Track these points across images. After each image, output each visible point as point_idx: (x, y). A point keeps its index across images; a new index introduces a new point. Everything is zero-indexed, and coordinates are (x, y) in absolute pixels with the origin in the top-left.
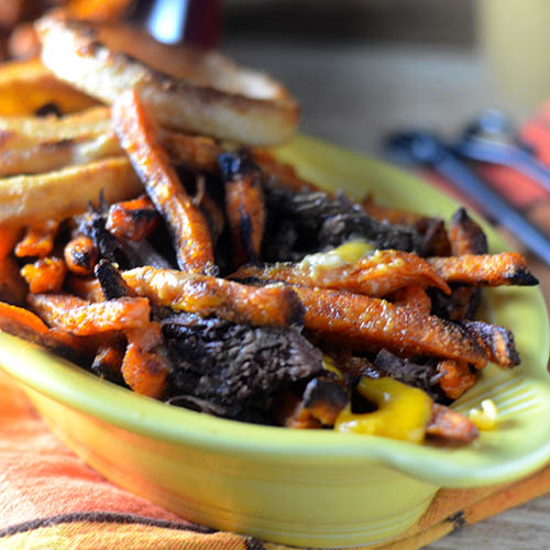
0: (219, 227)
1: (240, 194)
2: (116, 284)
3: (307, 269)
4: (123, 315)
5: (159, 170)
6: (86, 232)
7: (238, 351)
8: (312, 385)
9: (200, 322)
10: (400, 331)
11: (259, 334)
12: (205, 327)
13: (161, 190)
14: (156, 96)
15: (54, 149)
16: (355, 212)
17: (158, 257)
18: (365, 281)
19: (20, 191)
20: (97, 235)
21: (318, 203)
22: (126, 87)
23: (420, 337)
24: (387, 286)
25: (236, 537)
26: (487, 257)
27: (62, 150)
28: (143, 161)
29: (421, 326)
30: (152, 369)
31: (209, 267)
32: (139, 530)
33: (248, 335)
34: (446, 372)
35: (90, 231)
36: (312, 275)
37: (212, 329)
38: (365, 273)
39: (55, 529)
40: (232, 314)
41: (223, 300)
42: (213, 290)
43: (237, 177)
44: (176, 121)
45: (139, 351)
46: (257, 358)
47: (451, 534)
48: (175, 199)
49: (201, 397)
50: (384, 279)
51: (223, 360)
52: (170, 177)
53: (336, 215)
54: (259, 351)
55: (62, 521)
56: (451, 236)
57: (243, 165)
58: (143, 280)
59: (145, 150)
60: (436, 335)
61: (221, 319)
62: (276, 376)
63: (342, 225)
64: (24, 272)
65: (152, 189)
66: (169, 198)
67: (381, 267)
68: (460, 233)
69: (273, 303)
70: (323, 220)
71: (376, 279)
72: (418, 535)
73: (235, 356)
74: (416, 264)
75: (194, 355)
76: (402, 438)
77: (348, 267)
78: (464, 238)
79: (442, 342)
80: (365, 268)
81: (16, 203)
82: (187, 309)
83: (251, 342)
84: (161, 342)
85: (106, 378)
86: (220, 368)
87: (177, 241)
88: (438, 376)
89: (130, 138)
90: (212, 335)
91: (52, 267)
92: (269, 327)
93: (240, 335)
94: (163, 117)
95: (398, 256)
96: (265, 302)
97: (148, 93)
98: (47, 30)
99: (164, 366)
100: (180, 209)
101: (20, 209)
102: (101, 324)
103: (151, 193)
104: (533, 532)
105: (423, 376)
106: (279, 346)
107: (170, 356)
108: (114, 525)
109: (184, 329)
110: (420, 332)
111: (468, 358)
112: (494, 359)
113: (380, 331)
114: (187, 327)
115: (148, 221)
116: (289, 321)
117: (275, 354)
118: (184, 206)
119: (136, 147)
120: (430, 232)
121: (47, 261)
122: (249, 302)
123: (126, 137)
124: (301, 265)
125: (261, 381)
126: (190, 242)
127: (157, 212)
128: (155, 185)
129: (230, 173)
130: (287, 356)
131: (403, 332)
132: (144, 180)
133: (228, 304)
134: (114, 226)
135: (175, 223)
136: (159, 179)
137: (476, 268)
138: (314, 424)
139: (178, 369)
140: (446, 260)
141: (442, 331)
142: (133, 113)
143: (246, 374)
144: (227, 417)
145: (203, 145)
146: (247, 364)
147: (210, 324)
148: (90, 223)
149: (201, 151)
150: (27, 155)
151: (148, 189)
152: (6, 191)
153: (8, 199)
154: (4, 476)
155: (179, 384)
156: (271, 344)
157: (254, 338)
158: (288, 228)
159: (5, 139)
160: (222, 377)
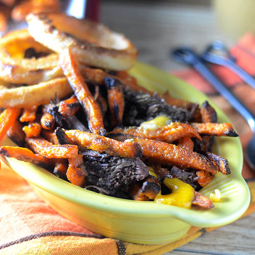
0: (105, 109)
1: (114, 95)
2: (64, 137)
3: (142, 130)
4: (67, 153)
5: (80, 85)
6: (50, 112)
7: (115, 168)
8: (145, 184)
9: (99, 155)
11: (123, 161)
12: (101, 157)
13: (81, 93)
14: (78, 51)
15: (35, 73)
16: (162, 103)
17: (80, 123)
18: (166, 136)
19: (22, 94)
20: (54, 114)
21: (146, 99)
22: (65, 47)
23: (189, 161)
24: (176, 137)
25: (113, 240)
26: (217, 125)
27: (38, 74)
28: (73, 81)
29: (190, 156)
30: (79, 174)
31: (102, 130)
32: (73, 239)
33: (119, 161)
34: (200, 176)
35: (52, 112)
36: (144, 132)
37: (104, 158)
38: (167, 132)
39: (39, 240)
40: (112, 152)
41: (108, 147)
42: (104, 142)
43: (113, 88)
44: (86, 61)
45: (74, 167)
46: (123, 171)
47: (200, 236)
48: (87, 98)
49: (99, 186)
50: (175, 135)
51: (108, 171)
52: (84, 88)
53: (154, 104)
54: (124, 168)
55: (42, 236)
56: (202, 112)
57: (115, 83)
58: (75, 136)
59: (74, 76)
60: (196, 160)
61: (107, 154)
62: (130, 178)
63: (157, 109)
64: (24, 129)
65: (77, 93)
66: (84, 98)
67: (173, 130)
68: (206, 112)
69: (129, 149)
70: (149, 106)
71: (171, 135)
72: (187, 238)
74: (188, 129)
75: (97, 169)
76: (182, 206)
77: (159, 129)
78: (208, 114)
79: (198, 163)
80: (167, 130)
81: (20, 99)
82: (93, 149)
83: (120, 164)
84: (83, 162)
85: (60, 177)
86: (107, 175)
87: (88, 117)
88: (197, 178)
89: (68, 71)
90: (104, 161)
91: (36, 127)
92: (127, 158)
93: (116, 161)
94: (81, 60)
95: (180, 125)
96: (126, 148)
97: (75, 50)
98: (31, 19)
99: (84, 173)
100: (89, 103)
101: (22, 101)
102: (58, 156)
103: (77, 95)
104: (234, 235)
105: (191, 177)
106: (132, 166)
107: (86, 169)
108: (63, 237)
109: (92, 158)
110: (189, 159)
111: (209, 170)
112: (220, 170)
113: (173, 158)
114: (93, 157)
115: (76, 108)
116: (136, 156)
117: (130, 169)
118: (91, 101)
119: (70, 75)
120: (193, 110)
121: (34, 125)
122: (119, 148)
123: (66, 70)
124: (140, 128)
125: (124, 181)
126: (94, 118)
127: (79, 104)
128: (79, 92)
129: (110, 86)
130: (135, 170)
131: (182, 159)
132: (74, 89)
133: (111, 148)
134: (62, 111)
135: (87, 109)
136: (80, 89)
137: (213, 129)
138: (146, 199)
139: (90, 174)
140: (200, 125)
141: (198, 159)
142: (68, 60)
143: (118, 177)
144: (110, 195)
145: (98, 73)
146: (118, 174)
147: (103, 156)
148: (52, 109)
149: (97, 75)
150: (24, 76)
151: (76, 93)
152: (16, 93)
153: (17, 97)
154: (16, 214)
155: (90, 181)
156: (128, 165)
157: (121, 163)
158: (134, 109)
159: (14, 69)
160: (108, 179)
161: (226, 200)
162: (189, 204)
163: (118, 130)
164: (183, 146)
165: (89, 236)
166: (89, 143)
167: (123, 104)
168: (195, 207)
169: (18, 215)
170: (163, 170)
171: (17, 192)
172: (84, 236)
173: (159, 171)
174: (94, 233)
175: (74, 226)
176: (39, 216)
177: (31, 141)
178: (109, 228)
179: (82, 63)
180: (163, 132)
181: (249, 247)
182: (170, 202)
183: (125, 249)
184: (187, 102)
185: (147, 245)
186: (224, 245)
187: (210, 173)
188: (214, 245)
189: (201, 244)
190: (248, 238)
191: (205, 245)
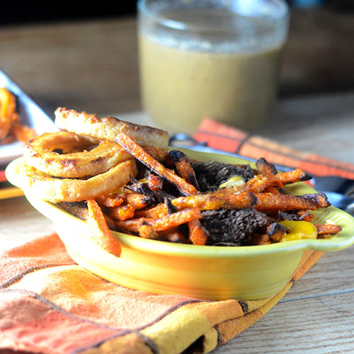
1: (184, 166)
4: (194, 214)
6: (139, 192)
7: (236, 220)
8: (273, 225)
9: (216, 213)
10: (282, 203)
11: (241, 212)
12: (219, 214)
13: (158, 169)
15: (96, 162)
18: (255, 188)
22: (118, 132)
23: (290, 204)
25: (234, 301)
27: (100, 162)
33: (238, 214)
35: (141, 190)
38: (255, 185)
40: (229, 206)
41: (224, 202)
43: (180, 159)
46: (244, 221)
48: (167, 171)
49: (225, 242)
50: (262, 186)
51: (231, 225)
53: (222, 168)
54: (244, 219)
57: (180, 154)
59: (144, 154)
60: (296, 202)
61: (225, 209)
62: (253, 226)
63: (227, 171)
66: (164, 171)
67: (260, 182)
68: (266, 167)
71: (259, 187)
73: (235, 223)
75: (218, 226)
78: (269, 169)
79: (300, 203)
80: (253, 183)
81: (102, 185)
83: (239, 216)
84: (201, 224)
85: (183, 243)
86: (231, 228)
88: (304, 215)
89: (135, 151)
90: (223, 216)
92: (244, 209)
93: (234, 214)
95: (264, 176)
96: (243, 198)
99: (207, 233)
101: (104, 188)
102: (177, 222)
103: (154, 171)
105: (296, 218)
106: (250, 215)
107: (207, 229)
109: (209, 217)
110: (290, 202)
112: (318, 206)
113: (275, 204)
116: (252, 205)
117: (250, 218)
118: (172, 173)
121: (128, 205)
122: (237, 200)
123: (133, 151)
125: (248, 230)
126: (187, 186)
128: (155, 168)
130: (255, 218)
131: (284, 203)
133: (227, 203)
136: (156, 165)
137: (286, 177)
141: (297, 199)
143: (242, 228)
144: (241, 246)
146: (241, 225)
147: (221, 213)
148: (140, 187)
149: (160, 151)
151: (152, 169)
155: (215, 239)
156: (247, 215)
159: (76, 162)
160: (233, 232)
162: (315, 234)
166: (202, 205)
167: (194, 173)
168: (320, 236)
180: (251, 185)
181: (338, 284)
182: (300, 237)
183: (248, 306)
185: (260, 299)
186: (317, 289)
188: (308, 291)
191: (300, 292)
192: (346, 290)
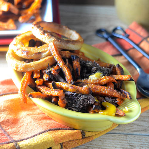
0: (72, 70)
1: (76, 63)
2: (55, 86)
4: (59, 94)
5: (60, 60)
6: (47, 74)
8: (94, 106)
9: (72, 93)
10: (109, 93)
11: (84, 96)
12: (73, 94)
13: (61, 64)
15: (37, 54)
16: (98, 66)
17: (61, 78)
18: (101, 82)
19: (33, 65)
20: (49, 74)
21: (91, 65)
22: (51, 41)
23: (113, 94)
24: (106, 83)
25: (79, 131)
26: (124, 76)
27: (39, 54)
28: (57, 58)
29: (113, 92)
30: (64, 103)
31: (72, 81)
32: (62, 131)
33: (82, 96)
34: (118, 101)
36: (91, 81)
38: (102, 81)
39: (47, 133)
40: (78, 92)
41: (77, 90)
42: (75, 88)
43: (75, 60)
44: (61, 47)
45: (62, 100)
46: (84, 100)
47: (118, 126)
49: (73, 108)
51: (77, 101)
52: (62, 61)
53: (94, 67)
54: (84, 99)
55: (48, 131)
56: (116, 69)
57: (76, 58)
58: (60, 85)
59: (57, 56)
60: (116, 94)
61: (76, 93)
62: (87, 104)
63: (96, 69)
64: (35, 82)
66: (63, 66)
67: (105, 79)
68: (118, 69)
69: (86, 90)
70: (92, 68)
71: (104, 82)
72: (112, 127)
73: (79, 100)
74: (111, 79)
75: (72, 100)
76: (111, 115)
77: (98, 79)
80: (101, 79)
81: (33, 67)
82: (69, 91)
84: (65, 97)
85: (55, 104)
87: (65, 75)
88: (117, 102)
90: (75, 96)
93: (80, 96)
94: (59, 47)
95: (108, 77)
96: (85, 90)
97: (56, 42)
99: (66, 102)
101: (33, 69)
102: (54, 95)
103: (59, 65)
104: (133, 125)
105: (114, 101)
106: (87, 98)
107: (67, 100)
108: (57, 131)
109: (69, 95)
111: (122, 98)
112: (127, 98)
113: (105, 93)
115: (59, 71)
116: (89, 93)
117: (87, 100)
118: (66, 68)
119: (55, 55)
121: (40, 80)
122: (82, 90)
123: (53, 53)
124: (89, 79)
125: (84, 105)
126: (68, 76)
127: (60, 69)
128: (59, 63)
129: (73, 59)
130: (89, 100)
132: (57, 62)
133: (78, 90)
134: (53, 73)
135: (64, 71)
137: (122, 78)
138: (95, 113)
139: (68, 102)
140: (116, 76)
141: (117, 93)
142: (53, 47)
143: (82, 103)
144: (78, 111)
145: (67, 52)
147: (74, 94)
148: (48, 72)
149: (67, 54)
150: (32, 56)
152: (31, 65)
153: (31, 67)
154: (34, 121)
155: (69, 105)
157: (83, 97)
158: (85, 69)
159: (28, 53)
160: (77, 104)
161: (130, 111)
162: (114, 114)
163: (79, 80)
164: (109, 86)
165: (68, 129)
166: (67, 88)
167: (80, 67)
168: (117, 115)
169: (35, 121)
170: (101, 98)
171: (32, 110)
172: (66, 129)
173: (99, 99)
174: (70, 127)
175: (61, 125)
176: (44, 121)
177: (39, 87)
178: (77, 125)
179: (59, 48)
180: (100, 80)
182: (106, 114)
183: (85, 134)
184: (109, 64)
185: (94, 132)
186: (129, 130)
187: (122, 99)
188: (124, 130)
189: (118, 130)
190: (140, 126)
191: (120, 130)
192: (143, 134)
